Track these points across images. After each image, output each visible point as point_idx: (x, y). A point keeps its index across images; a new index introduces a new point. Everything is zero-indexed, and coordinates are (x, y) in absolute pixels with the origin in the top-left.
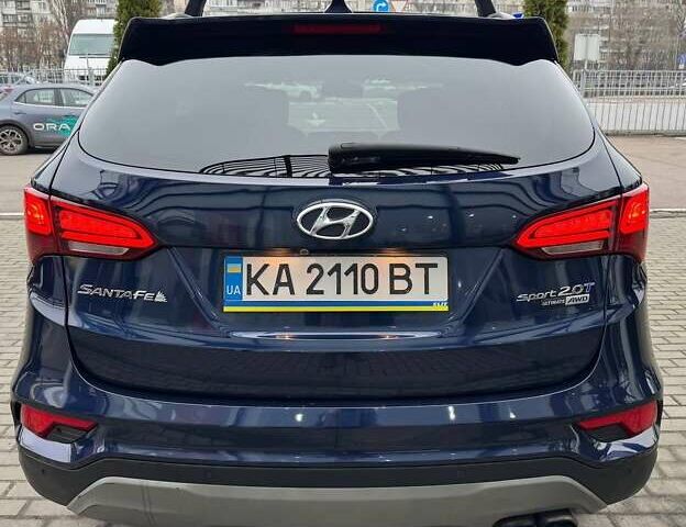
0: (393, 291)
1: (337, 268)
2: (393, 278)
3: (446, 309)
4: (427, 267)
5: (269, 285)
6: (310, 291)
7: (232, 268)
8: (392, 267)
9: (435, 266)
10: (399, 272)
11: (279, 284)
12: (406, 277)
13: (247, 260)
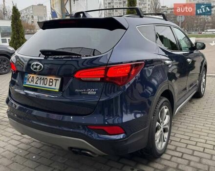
0: (49, 85)
1: (41, 78)
2: (50, 82)
3: (58, 91)
4: (56, 80)
5: (30, 81)
6: (36, 83)
7: (26, 76)
8: (50, 79)
9: (58, 80)
10: (51, 81)
11: (32, 81)
12: (52, 82)
13: (28, 75)
